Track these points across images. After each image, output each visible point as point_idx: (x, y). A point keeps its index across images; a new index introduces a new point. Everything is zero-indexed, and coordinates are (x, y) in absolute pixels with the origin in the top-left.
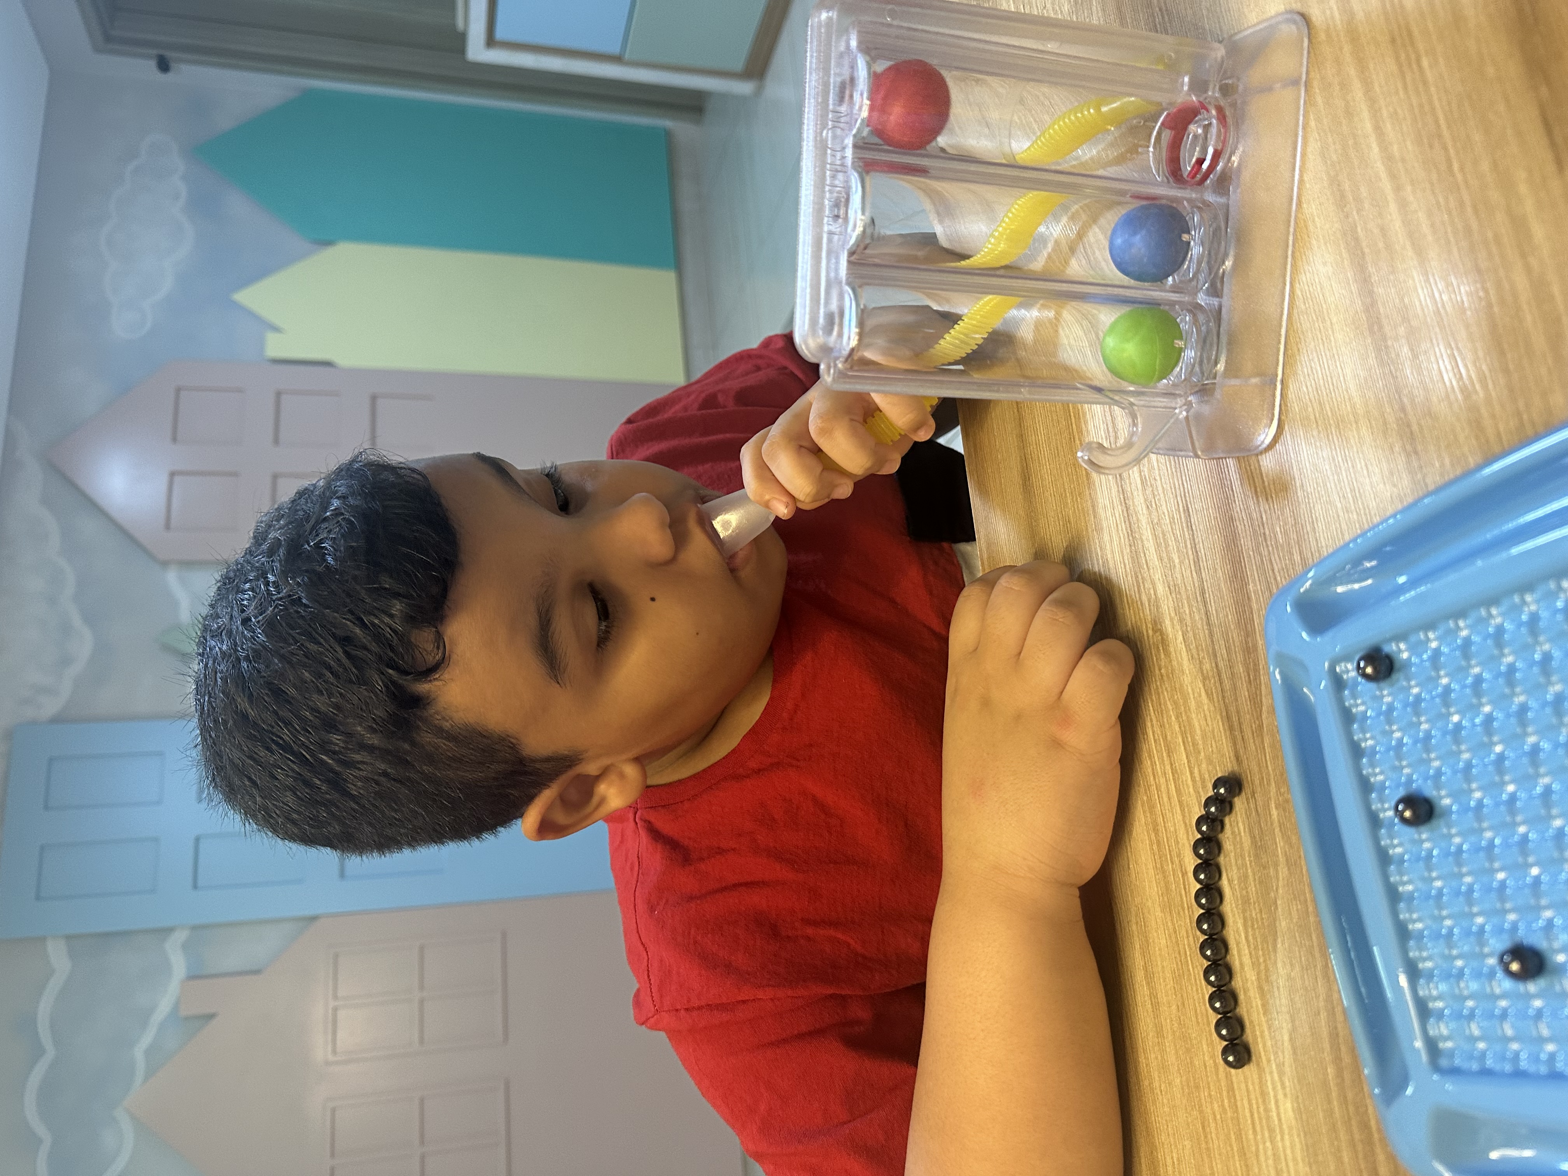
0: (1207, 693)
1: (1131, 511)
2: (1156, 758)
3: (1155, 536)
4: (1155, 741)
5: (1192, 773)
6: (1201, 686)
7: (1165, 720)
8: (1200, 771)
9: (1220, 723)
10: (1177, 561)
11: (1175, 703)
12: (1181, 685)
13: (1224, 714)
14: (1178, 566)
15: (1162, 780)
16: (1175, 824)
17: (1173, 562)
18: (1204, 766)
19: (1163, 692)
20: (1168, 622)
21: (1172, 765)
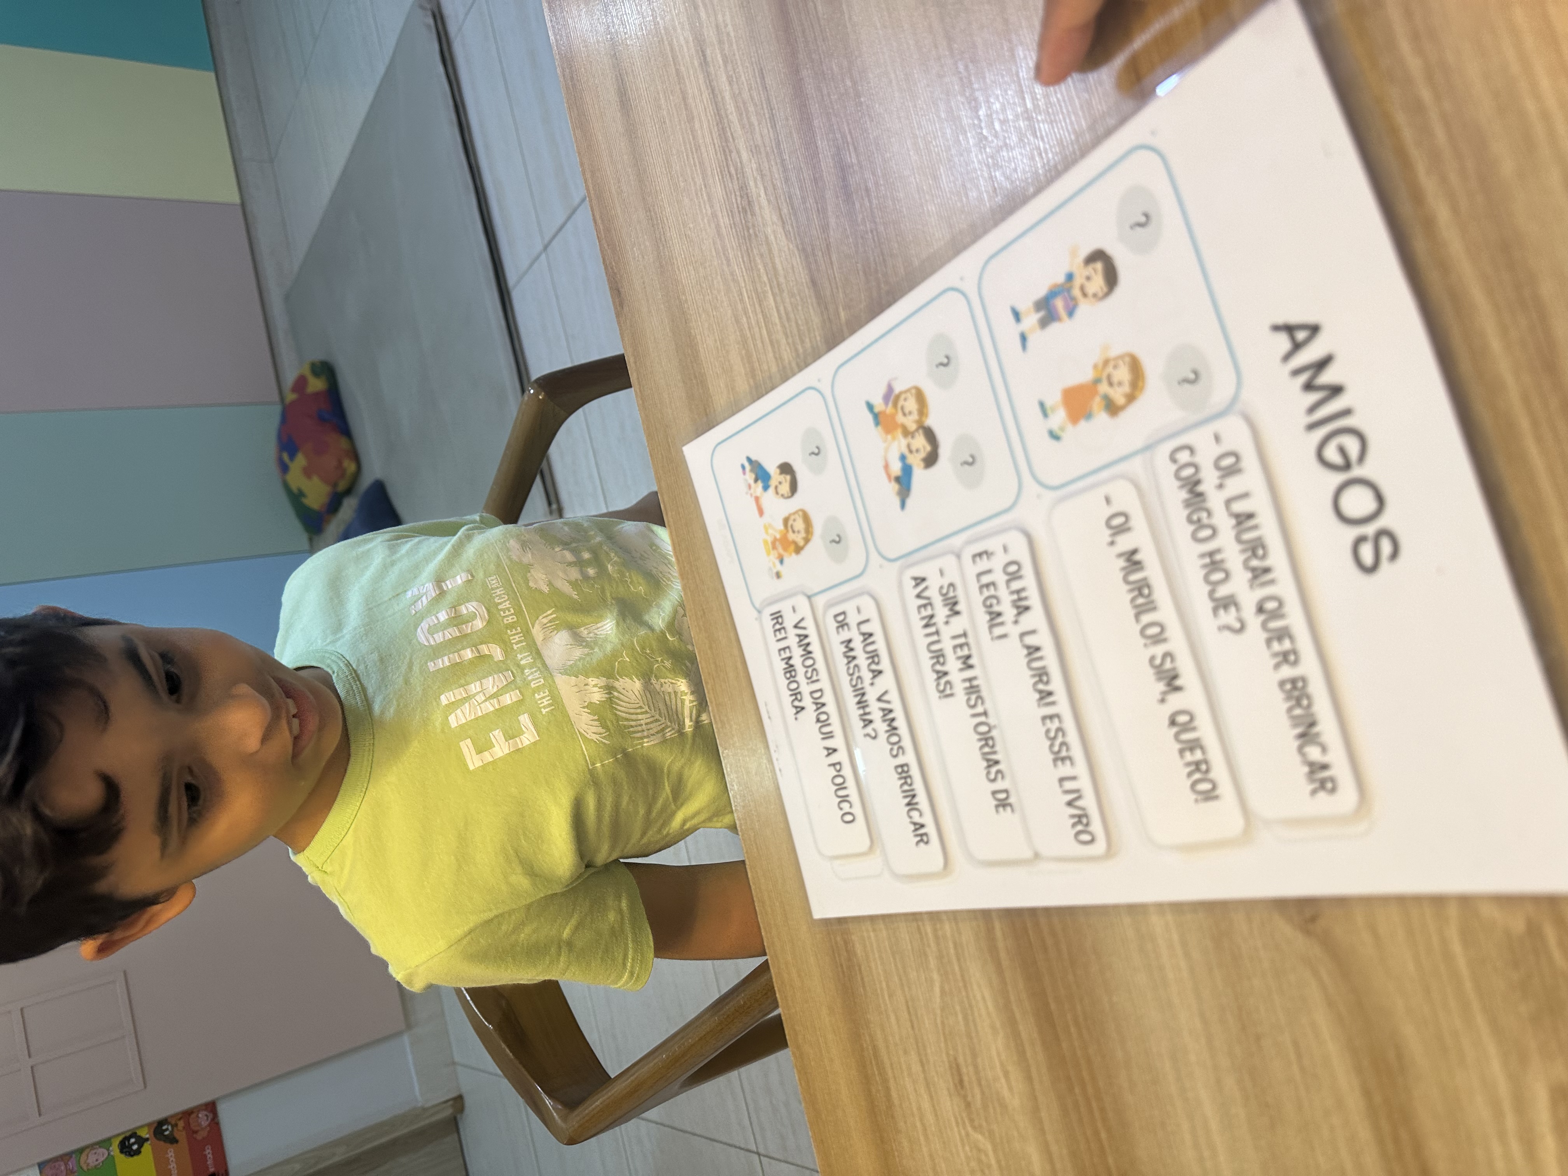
0: (786, 235)
1: (717, 92)
2: (750, 311)
3: (737, 107)
4: (749, 298)
5: (778, 311)
6: (782, 231)
7: (755, 275)
8: (785, 307)
9: (798, 257)
10: (756, 124)
11: (762, 255)
12: (767, 238)
13: (800, 247)
14: (757, 128)
15: (756, 330)
16: (768, 363)
17: (753, 125)
18: (787, 300)
19: (752, 250)
20: (752, 183)
21: (762, 312)
